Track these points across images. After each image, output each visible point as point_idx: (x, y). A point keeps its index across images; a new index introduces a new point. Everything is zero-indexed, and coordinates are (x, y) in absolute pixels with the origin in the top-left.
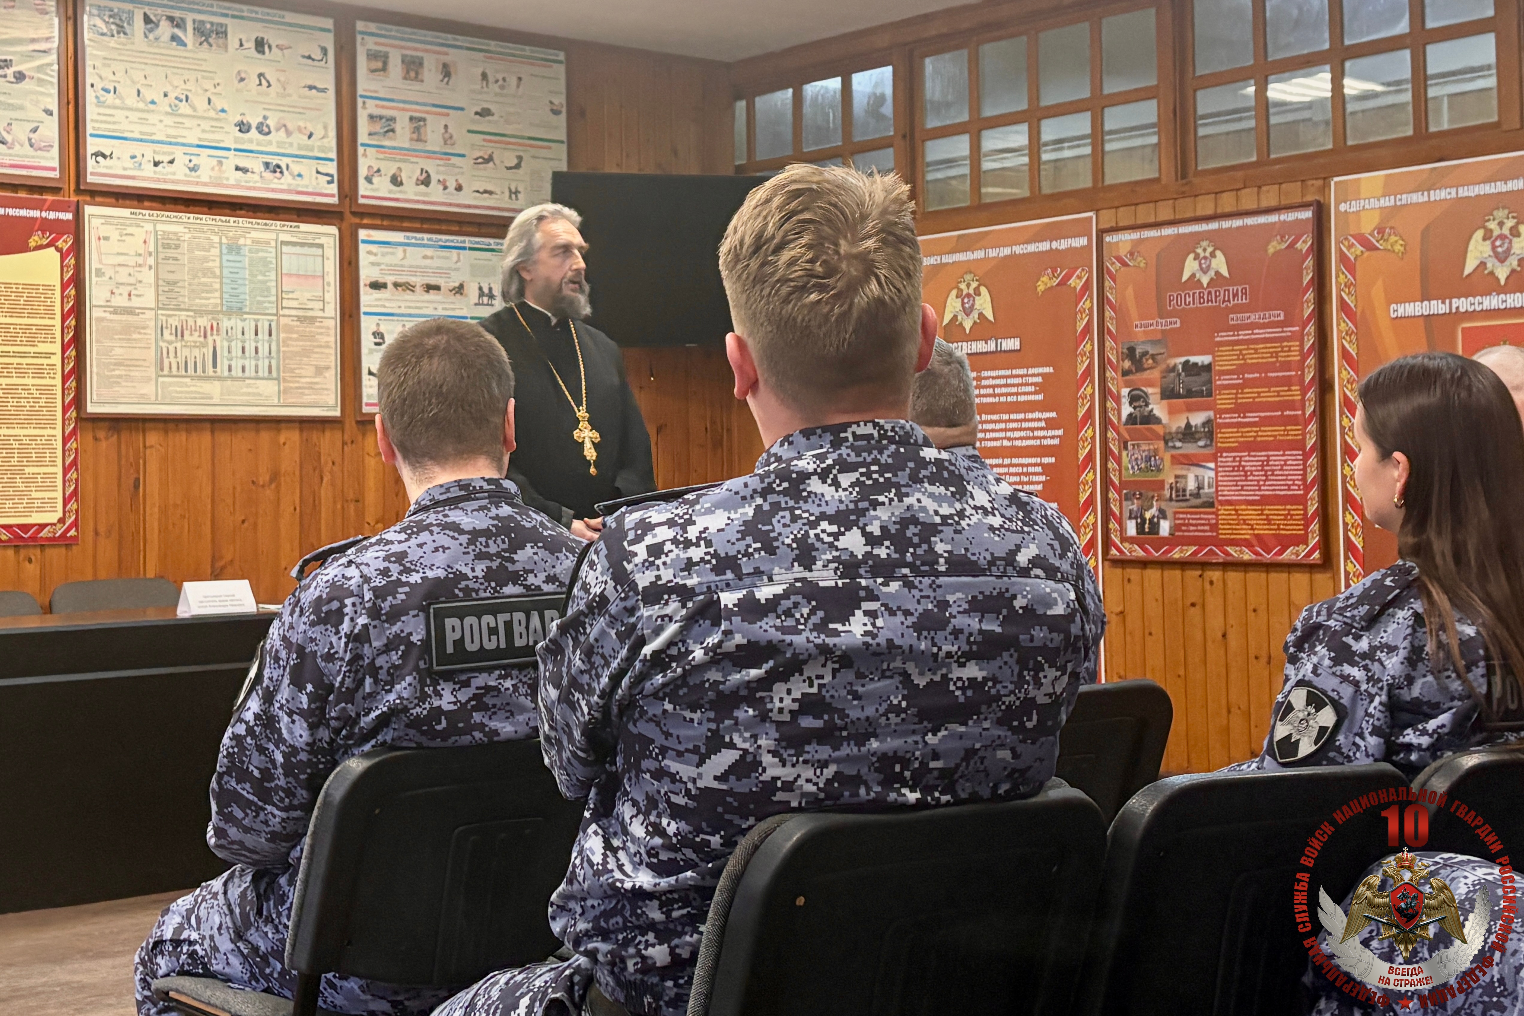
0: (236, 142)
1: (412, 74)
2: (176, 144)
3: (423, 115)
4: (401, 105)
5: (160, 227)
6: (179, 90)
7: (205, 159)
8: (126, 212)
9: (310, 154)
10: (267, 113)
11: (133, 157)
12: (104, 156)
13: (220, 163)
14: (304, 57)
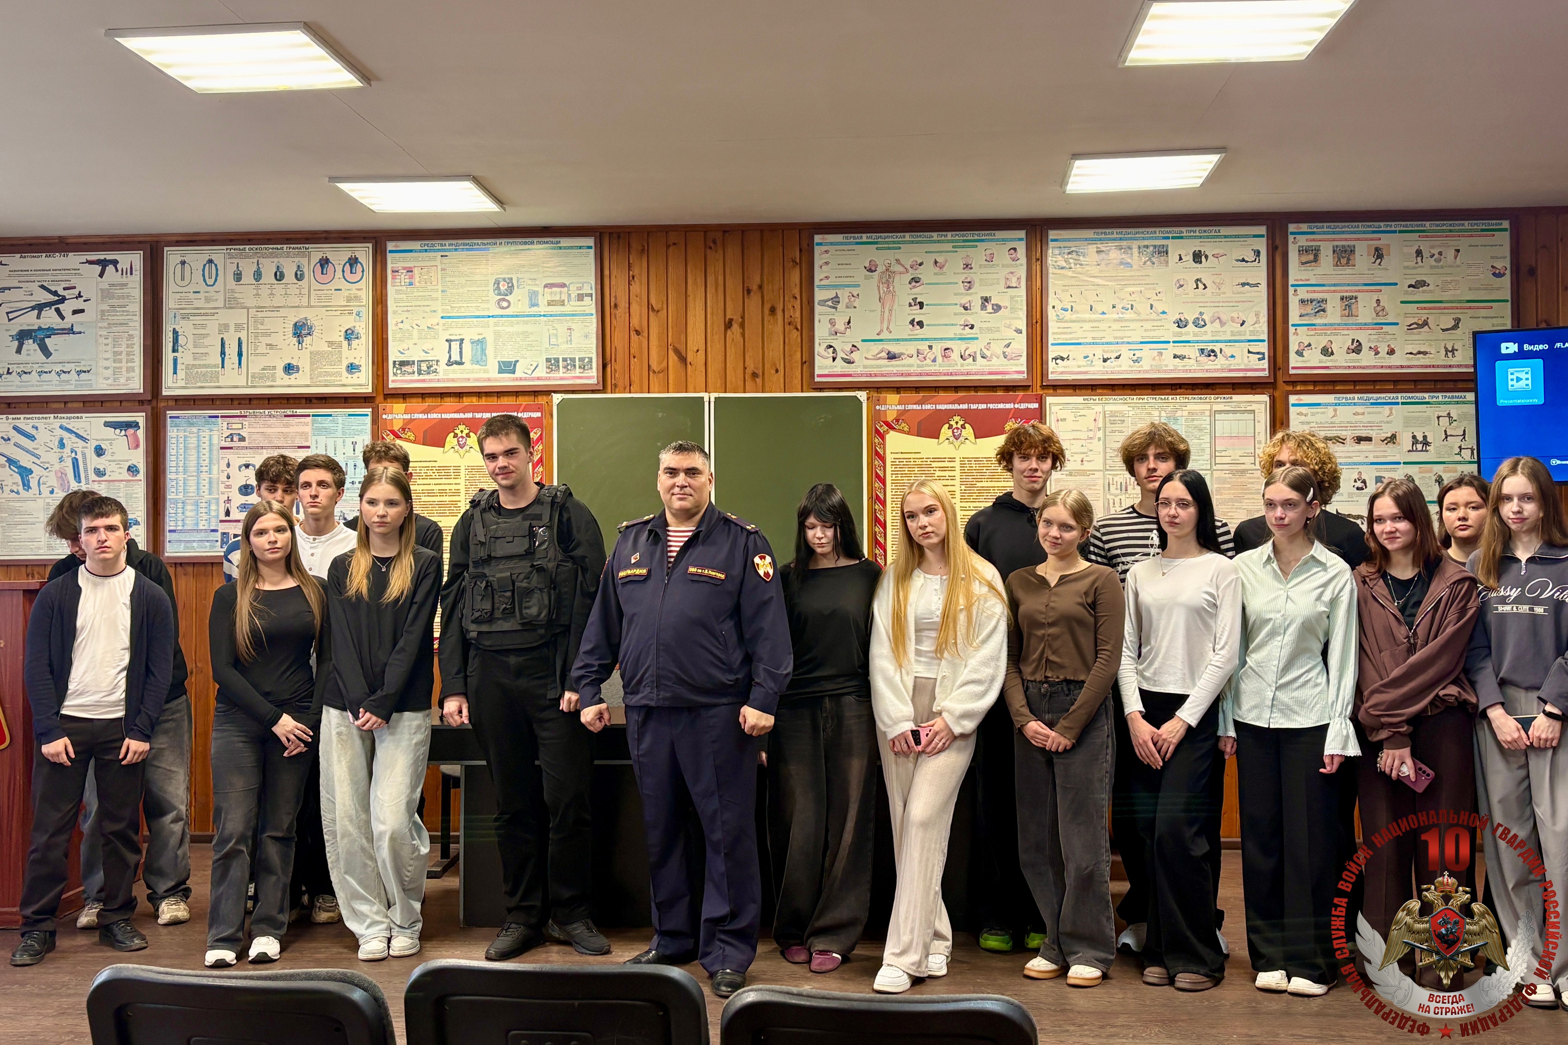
0: (1174, 336)
1: (1344, 261)
2: (1123, 343)
3: (1354, 294)
4: (1333, 288)
5: (1108, 408)
6: (1125, 302)
7: (1147, 354)
8: (1080, 399)
9: (1243, 338)
10: (1202, 310)
11: (1086, 357)
12: (1062, 359)
13: (1161, 354)
14: (1237, 260)
